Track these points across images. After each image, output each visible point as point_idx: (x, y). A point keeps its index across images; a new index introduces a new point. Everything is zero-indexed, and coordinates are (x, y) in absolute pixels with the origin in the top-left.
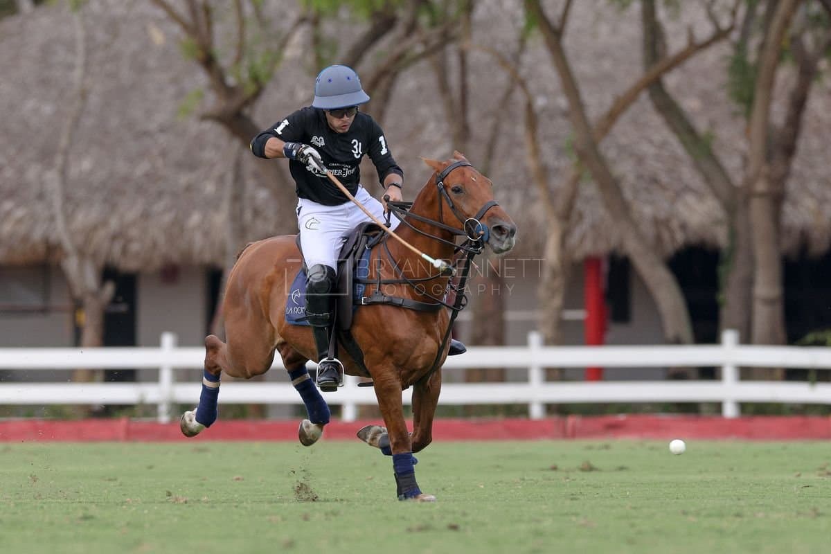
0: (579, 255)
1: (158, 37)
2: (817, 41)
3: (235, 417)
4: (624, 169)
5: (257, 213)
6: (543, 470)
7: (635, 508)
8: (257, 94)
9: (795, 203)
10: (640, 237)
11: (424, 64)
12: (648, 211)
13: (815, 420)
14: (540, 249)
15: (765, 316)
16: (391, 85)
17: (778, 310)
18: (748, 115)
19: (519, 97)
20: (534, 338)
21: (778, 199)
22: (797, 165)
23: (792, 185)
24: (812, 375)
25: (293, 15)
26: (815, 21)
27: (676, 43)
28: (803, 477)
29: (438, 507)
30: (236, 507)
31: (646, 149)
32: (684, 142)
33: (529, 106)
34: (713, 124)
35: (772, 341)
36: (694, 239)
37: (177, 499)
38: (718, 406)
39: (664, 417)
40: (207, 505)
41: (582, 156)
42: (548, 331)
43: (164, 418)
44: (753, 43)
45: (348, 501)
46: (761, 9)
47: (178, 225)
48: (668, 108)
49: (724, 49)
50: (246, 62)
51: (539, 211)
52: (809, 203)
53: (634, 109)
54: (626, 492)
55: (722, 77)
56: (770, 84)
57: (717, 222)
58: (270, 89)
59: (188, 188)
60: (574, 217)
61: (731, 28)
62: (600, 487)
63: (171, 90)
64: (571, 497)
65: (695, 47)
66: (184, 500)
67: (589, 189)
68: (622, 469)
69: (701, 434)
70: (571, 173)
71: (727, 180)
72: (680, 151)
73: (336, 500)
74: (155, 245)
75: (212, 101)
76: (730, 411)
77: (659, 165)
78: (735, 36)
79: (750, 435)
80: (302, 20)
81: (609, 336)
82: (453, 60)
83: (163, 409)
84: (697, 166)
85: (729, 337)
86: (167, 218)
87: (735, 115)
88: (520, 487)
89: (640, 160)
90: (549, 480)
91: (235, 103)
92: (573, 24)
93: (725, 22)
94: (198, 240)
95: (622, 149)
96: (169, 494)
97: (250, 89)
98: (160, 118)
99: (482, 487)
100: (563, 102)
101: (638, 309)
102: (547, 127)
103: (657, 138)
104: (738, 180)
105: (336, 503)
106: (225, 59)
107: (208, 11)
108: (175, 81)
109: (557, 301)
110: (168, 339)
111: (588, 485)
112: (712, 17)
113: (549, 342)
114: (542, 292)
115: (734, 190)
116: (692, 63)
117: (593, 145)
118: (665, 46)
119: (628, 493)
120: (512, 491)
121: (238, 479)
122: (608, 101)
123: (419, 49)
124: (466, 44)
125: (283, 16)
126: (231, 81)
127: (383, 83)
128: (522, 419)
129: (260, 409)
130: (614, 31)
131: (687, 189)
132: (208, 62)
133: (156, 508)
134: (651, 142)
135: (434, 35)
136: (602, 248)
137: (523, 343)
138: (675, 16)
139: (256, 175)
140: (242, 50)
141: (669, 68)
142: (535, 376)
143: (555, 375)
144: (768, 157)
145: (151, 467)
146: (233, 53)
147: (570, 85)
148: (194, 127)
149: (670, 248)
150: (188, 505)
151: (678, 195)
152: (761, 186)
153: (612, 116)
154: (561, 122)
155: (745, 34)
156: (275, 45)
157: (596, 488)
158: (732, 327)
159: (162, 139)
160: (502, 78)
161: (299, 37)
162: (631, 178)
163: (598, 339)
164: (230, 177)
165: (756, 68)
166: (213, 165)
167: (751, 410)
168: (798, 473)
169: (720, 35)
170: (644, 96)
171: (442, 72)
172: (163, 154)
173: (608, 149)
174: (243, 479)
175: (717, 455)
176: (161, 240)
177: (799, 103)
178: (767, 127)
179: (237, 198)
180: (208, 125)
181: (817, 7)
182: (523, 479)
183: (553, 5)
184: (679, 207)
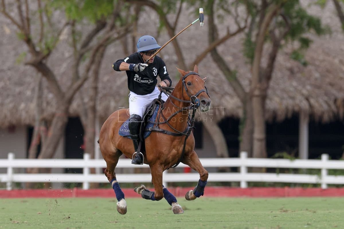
1: (7, 31)
2: (280, 33)
3: (38, 188)
5: (48, 103)
6: (166, 209)
7: (204, 225)
8: (48, 55)
9: (271, 100)
11: (118, 42)
13: (279, 189)
15: (258, 146)
16: (104, 50)
17: (263, 144)
18: (252, 63)
21: (264, 98)
22: (272, 83)
23: (270, 92)
24: (278, 171)
25: (64, 22)
26: (280, 24)
27: (222, 33)
28: (274, 213)
29: (122, 225)
30: (39, 225)
32: (225, 74)
34: (237, 67)
35: (261, 156)
36: (229, 114)
37: (14, 222)
38: (238, 183)
39: (216, 188)
40: (26, 224)
43: (9, 188)
44: (254, 33)
45: (85, 222)
46: (257, 19)
47: (16, 108)
48: (219, 60)
49: (242, 36)
50: (44, 41)
52: (277, 99)
53: (205, 60)
54: (200, 219)
55: (241, 47)
56: (261, 50)
57: (238, 107)
58: (54, 52)
59: (20, 93)
61: (245, 27)
62: (190, 217)
63: (13, 53)
64: (178, 220)
65: (230, 35)
66: (17, 222)
68: (199, 209)
69: (231, 195)
71: (243, 90)
72: (223, 77)
73: (80, 222)
74: (6, 117)
75: (30, 57)
76: (243, 185)
77: (215, 84)
78: (247, 30)
79: (252, 195)
80: (67, 24)
82: (130, 40)
83: (9, 184)
84: (231, 84)
85: (243, 154)
86: (11, 105)
87: (246, 63)
88: (156, 217)
90: (169, 214)
91: (39, 58)
92: (180, 25)
93: (242, 25)
94: (24, 115)
96: (11, 220)
97: (45, 52)
98: (9, 64)
99: (141, 216)
100: (175, 58)
101: (205, 143)
103: (214, 72)
104: (247, 90)
105: (80, 223)
106: (35, 40)
107: (28, 20)
108: (15, 49)
110: (11, 156)
111: (185, 216)
112: (237, 23)
115: (246, 94)
116: (229, 42)
118: (217, 35)
119: (201, 219)
120: (153, 218)
121: (39, 213)
122: (194, 57)
123: (116, 36)
124: (135, 34)
125: (59, 22)
126: (38, 49)
127: (101, 50)
129: (49, 184)
130: (197, 28)
131: (226, 93)
132: (28, 41)
133: (5, 225)
134: (211, 74)
135: (122, 30)
138: (222, 22)
139: (48, 88)
140: (42, 36)
141: (219, 44)
143: (171, 170)
144: (260, 81)
145: (3, 209)
146: (38, 38)
147: (178, 51)
148: (22, 68)
149: (219, 118)
150: (19, 224)
151: (223, 96)
152: (257, 92)
153: (196, 63)
154: (175, 66)
155: (251, 30)
156: (56, 35)
157: (188, 217)
158: (244, 151)
159: (9, 73)
161: (66, 31)
164: (37, 89)
165: (255, 43)
166: (29, 84)
167: (252, 185)
168: (271, 211)
169: (240, 30)
170: (209, 55)
171: (125, 45)
172: (9, 79)
174: (41, 214)
175: (238, 203)
176: (8, 114)
177: (273, 58)
178: (260, 68)
179: (40, 97)
180: (28, 67)
181: (280, 19)
182: (158, 213)
183: (171, 18)
184: (223, 101)
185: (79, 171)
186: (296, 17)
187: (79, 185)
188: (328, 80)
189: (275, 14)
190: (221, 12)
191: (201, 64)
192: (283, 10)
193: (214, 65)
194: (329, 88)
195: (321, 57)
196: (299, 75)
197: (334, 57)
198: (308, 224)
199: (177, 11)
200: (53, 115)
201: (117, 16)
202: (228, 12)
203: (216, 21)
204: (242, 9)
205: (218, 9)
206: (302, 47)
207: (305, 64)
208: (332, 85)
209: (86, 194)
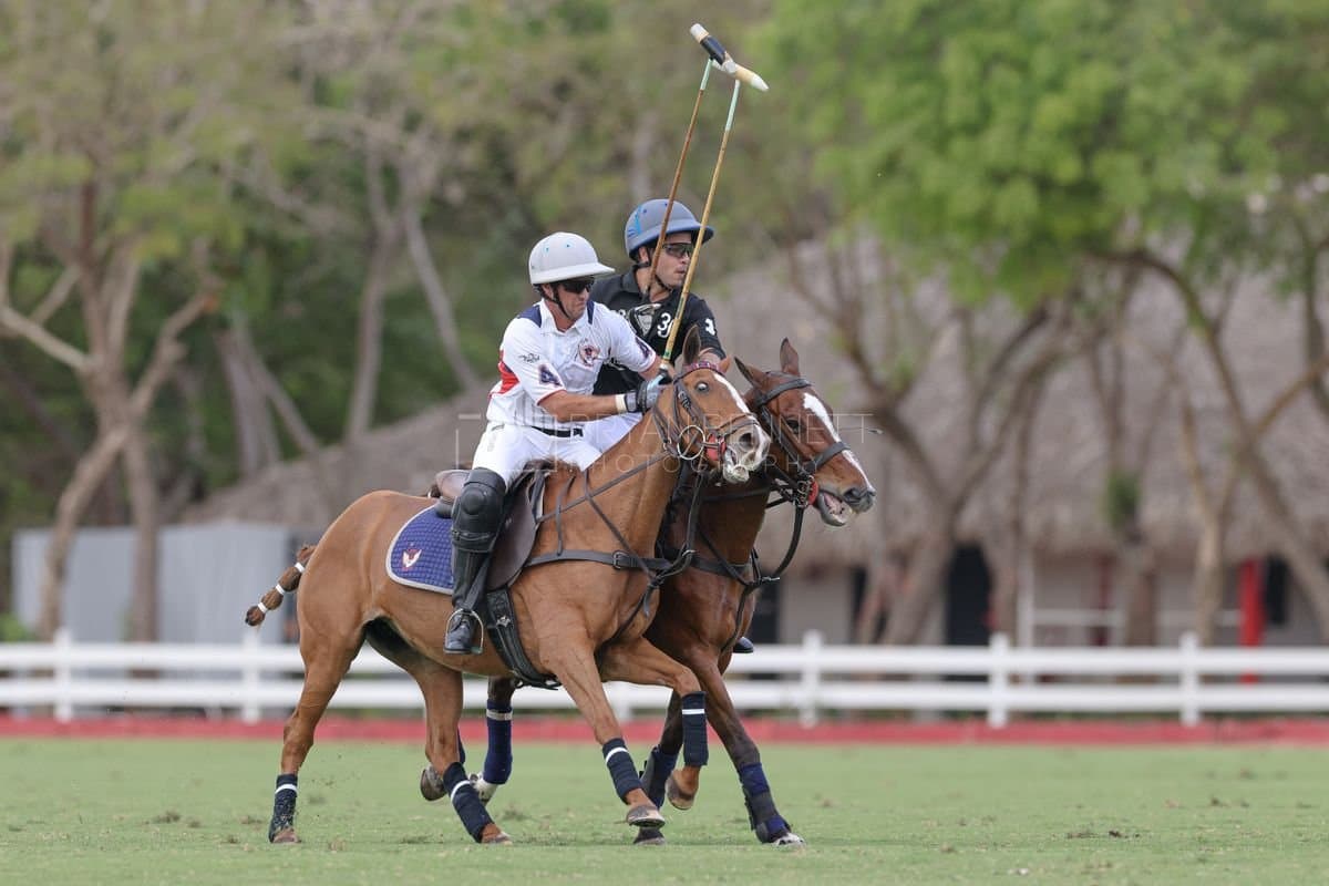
0: (1237, 557)
5: (906, 512)
8: (905, 391)
10: (1299, 538)
11: (1078, 362)
12: (1308, 511)
14: (1193, 550)
19: (1175, 397)
20: (1189, 640)
25: (943, 310)
33: (1186, 405)
41: (1239, 457)
43: (808, 723)
50: (895, 359)
51: (1195, 512)
58: (921, 384)
60: (1232, 518)
70: (1230, 475)
80: (953, 315)
83: (808, 712)
91: (884, 399)
95: (1282, 450)
97: (898, 386)
100: (1220, 400)
101: (1296, 611)
102: (1205, 425)
106: (874, 355)
107: (857, 305)
110: (812, 638)
114: (1196, 593)
117: (1252, 444)
122: (1269, 398)
124: (1121, 341)
125: (933, 309)
126: (879, 376)
128: (1174, 726)
129: (904, 715)
130: (1275, 328)
132: (856, 355)
136: (1259, 550)
137: (1175, 644)
139: (904, 471)
140: (892, 344)
142: (1189, 681)
143: (1211, 679)
146: (883, 350)
147: (1228, 381)
153: (1272, 415)
160: (1156, 375)
161: (951, 332)
162: (1291, 481)
170: (1305, 395)
171: (1096, 366)
173: (1268, 448)
185: (980, 679)
187: (980, 714)
200: (915, 543)
201: (1076, 295)
209: (1000, 736)
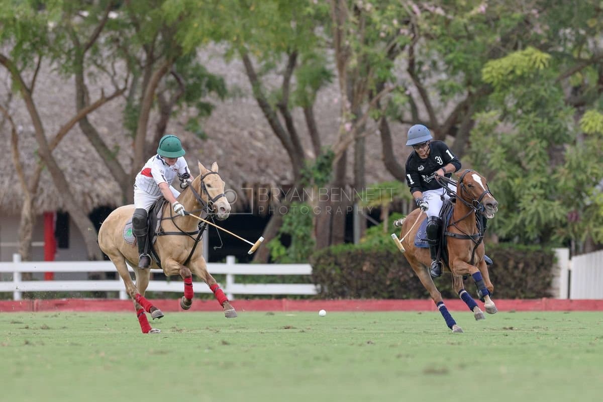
0: (41, 211)
2: (171, 98)
4: (66, 165)
6: (21, 328)
10: (74, 202)
12: (78, 187)
13: (169, 300)
14: (19, 208)
18: (134, 136)
19: (8, 125)
20: (16, 257)
26: (171, 85)
27: (94, 97)
31: (77, 153)
32: (98, 151)
33: (14, 131)
38: (117, 294)
39: (87, 300)
41: (43, 158)
42: (24, 253)
44: (137, 97)
46: (141, 79)
48: (90, 132)
51: (19, 188)
53: (72, 132)
54: (67, 340)
55: (120, 116)
56: (146, 120)
57: (116, 194)
60: (38, 190)
61: (125, 89)
65: (105, 99)
67: (47, 176)
68: (64, 328)
69: (107, 309)
70: (37, 166)
71: (123, 171)
72: (97, 155)
77: (85, 162)
78: (127, 93)
81: (57, 256)
84: (106, 164)
87: (127, 136)
89: (75, 160)
90: (24, 334)
92: (38, 86)
93: (121, 86)
95: (64, 154)
100: (32, 129)
101: (72, 241)
102: (23, 142)
103: (84, 148)
104: (128, 171)
109: (29, 237)
111: (46, 337)
112: (114, 83)
113: (23, 259)
114: (20, 232)
116: (102, 108)
117: (50, 152)
118: (89, 99)
122: (57, 128)
128: (9, 300)
130: (60, 90)
131: (100, 176)
134: (80, 150)
136: (53, 208)
137: (10, 260)
138: (93, 82)
141: (90, 111)
142: (17, 277)
143: (27, 276)
147: (36, 119)
149: (91, 208)
151: (95, 179)
153: (60, 137)
154: (31, 139)
155: (132, 93)
157: (50, 338)
162: (70, 170)
163: (50, 258)
169: (118, 93)
170: (77, 125)
173: (57, 154)
175: (116, 320)
177: (161, 129)
178: (144, 142)
181: (171, 78)
182: (10, 334)
183: (27, 76)
184: (96, 186)
186: (192, 76)
188: (234, 158)
189: (164, 72)
190: (93, 68)
191: (66, 138)
192: (175, 67)
193: (83, 138)
194: (236, 168)
195: (225, 129)
196: (196, 152)
197: (242, 129)
198: (210, 348)
199: (35, 67)
202: (102, 68)
203: (87, 81)
204: (120, 65)
205: (89, 65)
206: (201, 115)
207: (203, 137)
208: (239, 165)
